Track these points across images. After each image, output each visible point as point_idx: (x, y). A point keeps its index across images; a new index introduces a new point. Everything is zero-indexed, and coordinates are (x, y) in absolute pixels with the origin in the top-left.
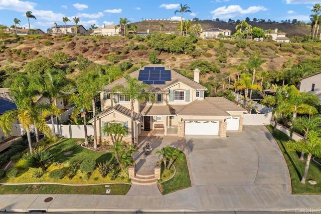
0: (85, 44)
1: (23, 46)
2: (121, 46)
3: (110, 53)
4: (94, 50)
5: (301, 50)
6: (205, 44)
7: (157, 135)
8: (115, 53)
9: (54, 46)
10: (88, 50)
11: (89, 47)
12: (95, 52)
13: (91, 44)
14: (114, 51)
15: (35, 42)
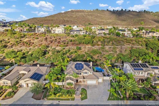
0: (51, 38)
1: (27, 39)
2: (65, 39)
3: (61, 44)
4: (55, 42)
5: (134, 42)
6: (97, 39)
7: (80, 84)
8: (63, 43)
9: (39, 39)
10: (52, 42)
11: (53, 40)
12: (55, 43)
13: (53, 38)
14: (62, 42)
15: (31, 37)
